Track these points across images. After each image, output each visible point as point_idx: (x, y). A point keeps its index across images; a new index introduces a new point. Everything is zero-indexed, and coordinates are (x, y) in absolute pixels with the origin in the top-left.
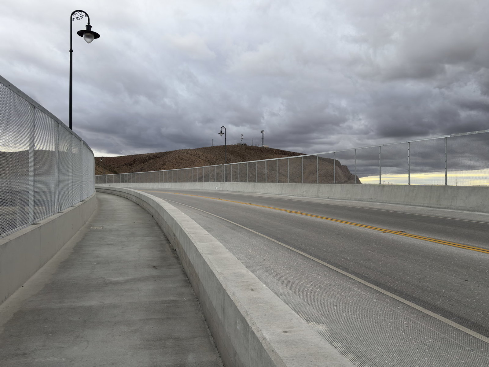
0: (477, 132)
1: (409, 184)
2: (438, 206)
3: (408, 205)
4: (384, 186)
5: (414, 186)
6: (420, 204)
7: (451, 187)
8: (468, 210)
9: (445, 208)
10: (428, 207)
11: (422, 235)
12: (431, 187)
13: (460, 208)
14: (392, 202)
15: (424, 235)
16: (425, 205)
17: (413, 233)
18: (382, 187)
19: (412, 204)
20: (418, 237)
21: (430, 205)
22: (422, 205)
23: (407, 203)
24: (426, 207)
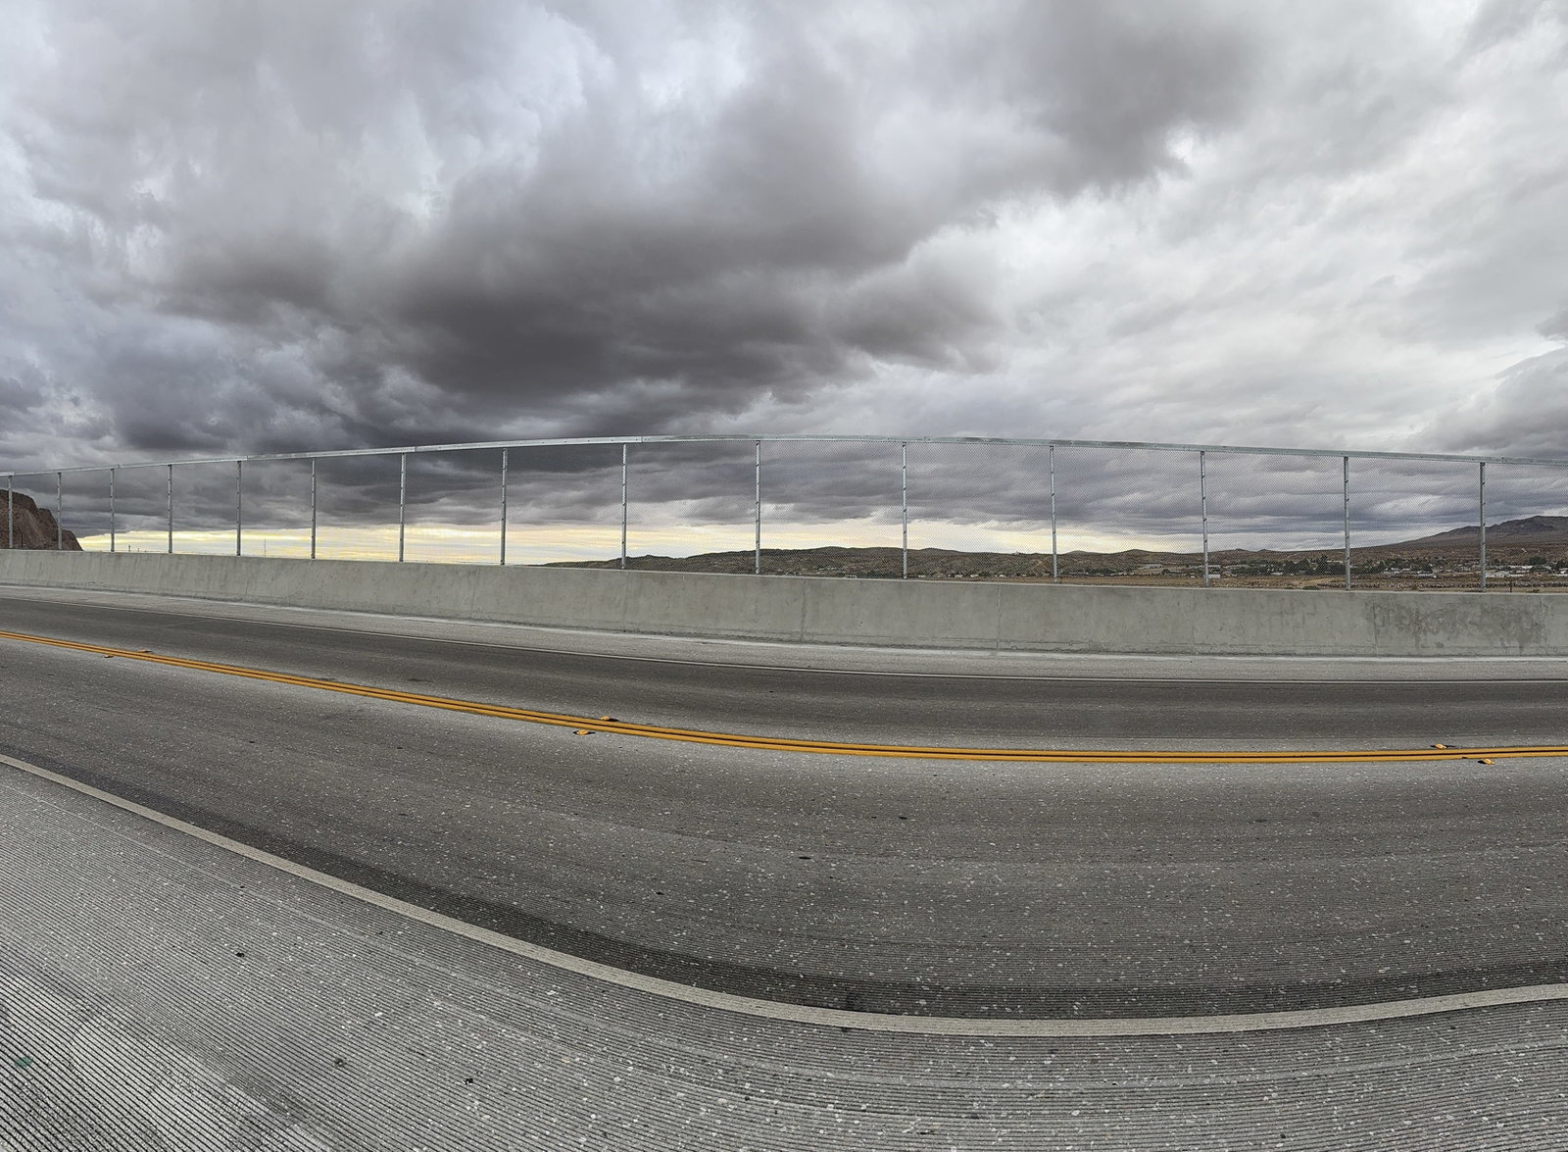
0: (293, 456)
1: (170, 551)
2: (223, 597)
3: (166, 595)
4: (120, 555)
5: (180, 556)
6: (189, 594)
7: (248, 559)
8: (275, 604)
9: (236, 601)
10: (205, 598)
11: (185, 657)
12: (212, 557)
13: (261, 599)
14: (136, 590)
15: (188, 657)
16: (199, 595)
17: (168, 654)
18: (115, 556)
19: (173, 593)
20: (176, 662)
21: (207, 596)
22: (193, 594)
23: (166, 592)
24: (201, 598)
